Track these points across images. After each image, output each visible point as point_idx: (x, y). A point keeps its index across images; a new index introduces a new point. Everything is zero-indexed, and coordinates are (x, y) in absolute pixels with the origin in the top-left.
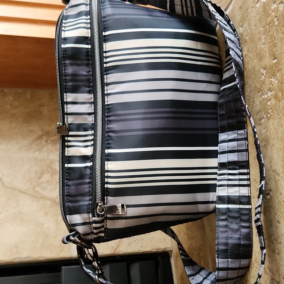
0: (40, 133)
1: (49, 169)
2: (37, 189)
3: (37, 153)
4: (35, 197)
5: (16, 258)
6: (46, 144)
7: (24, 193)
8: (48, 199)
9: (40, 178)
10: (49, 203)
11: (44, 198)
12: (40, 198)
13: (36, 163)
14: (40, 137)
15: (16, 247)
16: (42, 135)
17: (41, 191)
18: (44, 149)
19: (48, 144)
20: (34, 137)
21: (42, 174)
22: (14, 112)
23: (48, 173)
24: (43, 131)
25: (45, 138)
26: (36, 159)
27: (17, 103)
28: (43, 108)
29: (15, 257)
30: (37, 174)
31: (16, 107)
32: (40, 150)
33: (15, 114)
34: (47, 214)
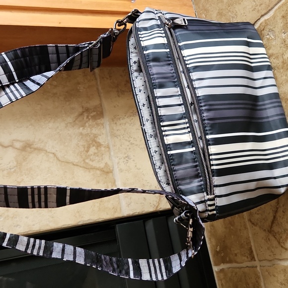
0: (81, 110)
1: (94, 143)
2: (87, 161)
3: (81, 128)
4: (86, 168)
5: (80, 222)
6: (87, 120)
7: (77, 165)
8: (97, 169)
9: (87, 151)
10: (98, 172)
11: (94, 169)
12: (91, 169)
13: (82, 138)
14: (81, 114)
15: (79, 212)
16: (83, 112)
17: (91, 163)
18: (87, 124)
19: (89, 119)
20: (77, 114)
21: (89, 147)
22: (55, 91)
23: (93, 146)
24: (83, 107)
25: (85, 114)
26: (81, 134)
27: (56, 83)
28: (80, 86)
29: (79, 220)
30: (84, 148)
31: (56, 86)
32: (83, 126)
33: (56, 94)
34: (99, 183)
